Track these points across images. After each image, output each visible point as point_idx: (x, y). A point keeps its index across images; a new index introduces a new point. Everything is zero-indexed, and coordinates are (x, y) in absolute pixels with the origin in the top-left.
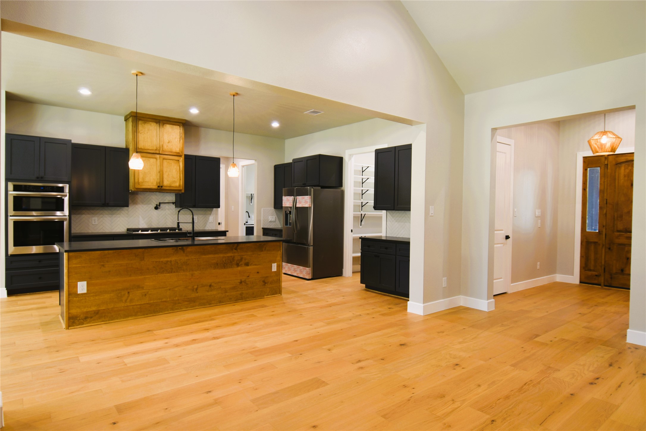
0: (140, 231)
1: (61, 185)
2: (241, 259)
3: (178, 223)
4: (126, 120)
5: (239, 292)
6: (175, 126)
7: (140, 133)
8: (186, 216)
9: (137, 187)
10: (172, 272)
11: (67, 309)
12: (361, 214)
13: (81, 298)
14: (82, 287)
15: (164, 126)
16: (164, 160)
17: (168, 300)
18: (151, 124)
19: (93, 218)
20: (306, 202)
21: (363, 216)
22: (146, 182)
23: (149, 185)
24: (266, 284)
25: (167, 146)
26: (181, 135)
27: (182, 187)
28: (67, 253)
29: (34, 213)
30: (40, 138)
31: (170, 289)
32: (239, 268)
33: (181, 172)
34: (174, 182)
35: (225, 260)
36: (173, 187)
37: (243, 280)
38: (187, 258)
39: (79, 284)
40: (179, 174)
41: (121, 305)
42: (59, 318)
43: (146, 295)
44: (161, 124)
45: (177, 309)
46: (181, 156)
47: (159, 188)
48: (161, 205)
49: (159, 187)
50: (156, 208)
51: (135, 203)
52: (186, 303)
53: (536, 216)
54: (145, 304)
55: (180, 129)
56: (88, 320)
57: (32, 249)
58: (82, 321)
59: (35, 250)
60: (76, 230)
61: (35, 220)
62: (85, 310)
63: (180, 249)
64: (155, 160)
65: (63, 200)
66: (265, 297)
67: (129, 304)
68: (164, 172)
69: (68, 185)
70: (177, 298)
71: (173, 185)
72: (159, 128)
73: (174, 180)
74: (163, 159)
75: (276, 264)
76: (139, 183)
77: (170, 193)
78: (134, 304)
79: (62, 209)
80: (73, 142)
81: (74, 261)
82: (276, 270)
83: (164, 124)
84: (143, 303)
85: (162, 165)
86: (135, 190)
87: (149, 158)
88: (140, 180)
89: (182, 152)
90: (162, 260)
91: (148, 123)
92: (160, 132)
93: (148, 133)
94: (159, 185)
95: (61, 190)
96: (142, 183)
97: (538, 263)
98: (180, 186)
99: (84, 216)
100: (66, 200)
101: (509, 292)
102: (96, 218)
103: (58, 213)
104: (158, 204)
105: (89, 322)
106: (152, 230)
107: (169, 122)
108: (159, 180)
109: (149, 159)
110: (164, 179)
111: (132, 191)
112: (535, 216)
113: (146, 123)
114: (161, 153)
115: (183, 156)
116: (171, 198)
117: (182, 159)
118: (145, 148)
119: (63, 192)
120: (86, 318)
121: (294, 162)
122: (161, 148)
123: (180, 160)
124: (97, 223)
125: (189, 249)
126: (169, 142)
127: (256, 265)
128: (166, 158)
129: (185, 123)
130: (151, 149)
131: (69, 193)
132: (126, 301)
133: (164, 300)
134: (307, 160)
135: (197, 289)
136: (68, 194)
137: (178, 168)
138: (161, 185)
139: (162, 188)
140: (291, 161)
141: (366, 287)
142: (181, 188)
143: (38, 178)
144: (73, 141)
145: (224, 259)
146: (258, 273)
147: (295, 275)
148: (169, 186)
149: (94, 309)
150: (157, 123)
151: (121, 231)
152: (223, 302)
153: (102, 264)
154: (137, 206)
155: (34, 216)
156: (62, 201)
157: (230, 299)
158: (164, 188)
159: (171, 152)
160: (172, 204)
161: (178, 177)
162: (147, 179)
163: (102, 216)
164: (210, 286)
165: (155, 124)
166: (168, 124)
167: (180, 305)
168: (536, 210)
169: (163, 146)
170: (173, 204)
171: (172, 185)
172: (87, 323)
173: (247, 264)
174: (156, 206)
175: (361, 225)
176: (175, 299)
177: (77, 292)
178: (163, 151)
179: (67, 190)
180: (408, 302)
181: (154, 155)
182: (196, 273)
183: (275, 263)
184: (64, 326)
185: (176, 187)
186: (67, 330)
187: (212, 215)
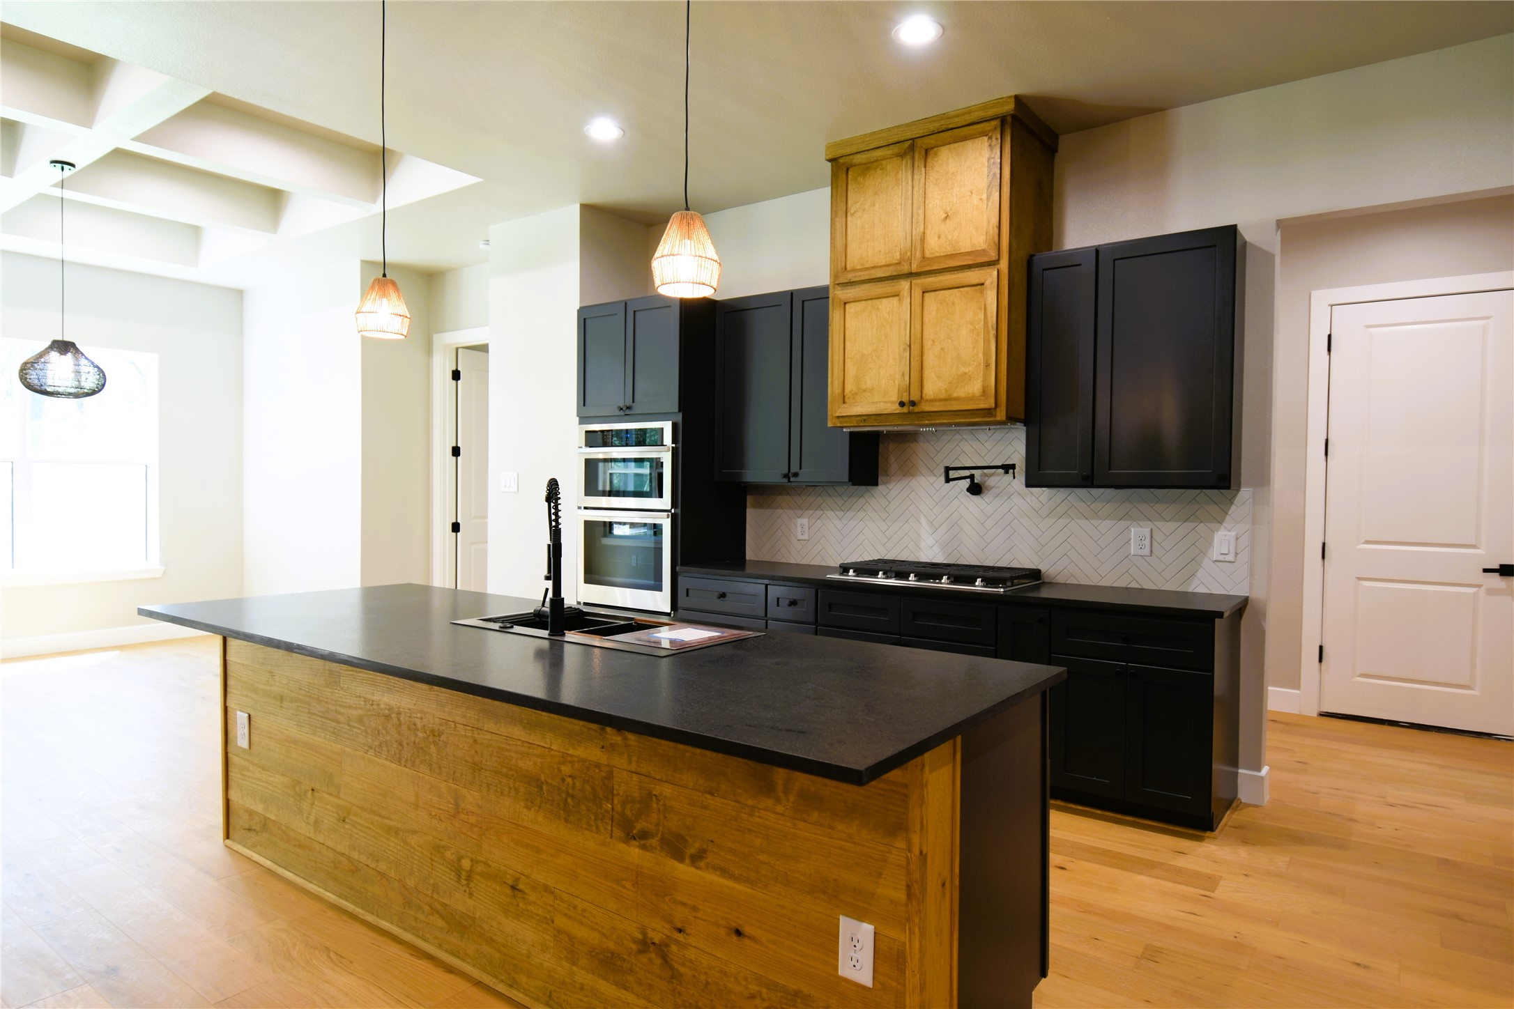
1: (659, 424)
6: (969, 144)
7: (852, 215)
8: (1096, 522)
9: (837, 414)
15: (929, 158)
16: (926, 295)
18: (882, 169)
22: (865, 391)
25: (940, 237)
26: (994, 170)
27: (992, 398)
30: (626, 304)
33: (992, 334)
34: (965, 377)
36: (958, 399)
40: (981, 345)
46: (993, 264)
47: (905, 410)
49: (906, 405)
50: (976, 489)
51: (908, 470)
55: (990, 147)
56: (253, 837)
64: (896, 301)
65: (662, 465)
67: (312, 834)
68: (928, 345)
69: (670, 424)
71: (961, 392)
72: (911, 171)
74: (925, 291)
76: (844, 397)
83: (927, 150)
85: (918, 318)
87: (875, 300)
89: (998, 248)
91: (877, 170)
92: (913, 188)
93: (874, 203)
94: (907, 399)
96: (855, 395)
98: (984, 391)
99: (779, 511)
100: (667, 465)
102: (805, 521)
105: (254, 847)
107: (947, 135)
108: (909, 380)
109: (877, 303)
110: (928, 373)
114: (915, 269)
115: (1000, 263)
117: (995, 274)
118: (865, 267)
119: (662, 443)
122: (916, 250)
123: (988, 283)
126: (946, 219)
128: (935, 286)
129: (1011, 114)
130: (882, 262)
132: (308, 818)
136: (670, 450)
138: (914, 400)
139: (916, 409)
142: (989, 401)
143: (621, 409)
148: (940, 400)
150: (900, 155)
153: (269, 668)
158: (924, 408)
159: (956, 256)
161: (981, 356)
163: (819, 512)
165: (898, 160)
166: (944, 143)
169: (923, 241)
170: (1008, 472)
171: (955, 395)
172: (251, 849)
178: (923, 259)
179: (669, 437)
181: (894, 282)
185: (970, 399)
187: (1228, 522)
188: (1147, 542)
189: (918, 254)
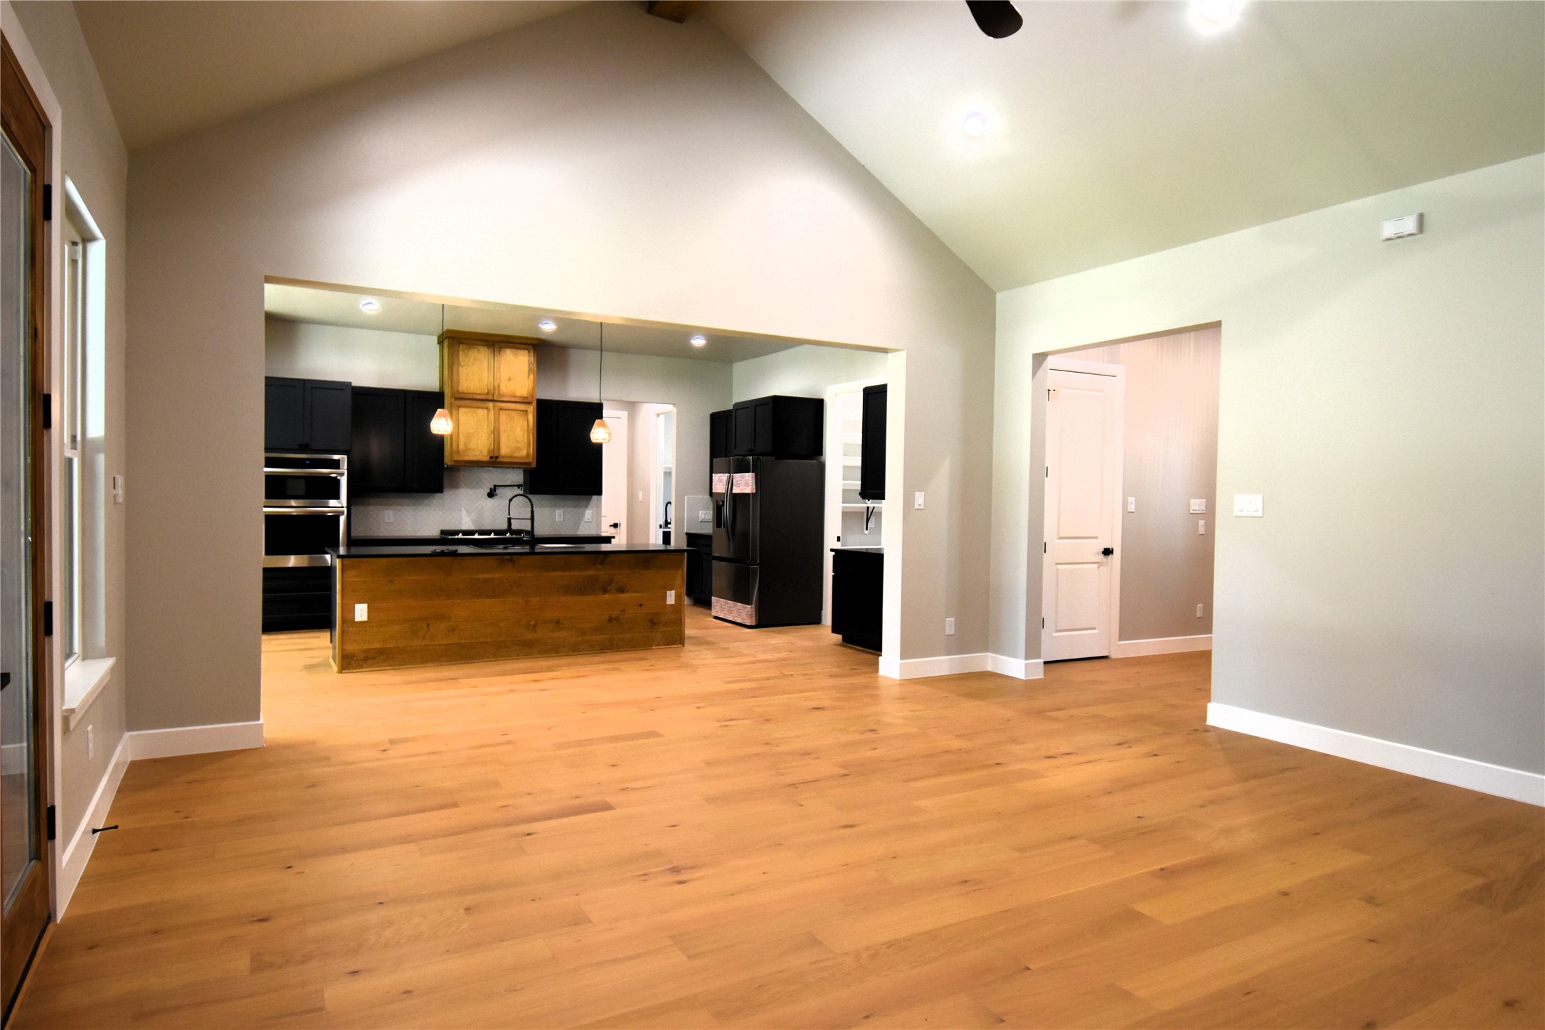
0: (461, 534)
1: (336, 457)
2: (611, 581)
3: (509, 520)
4: (440, 342)
5: (608, 637)
6: (520, 352)
7: (462, 366)
9: (455, 459)
10: (494, 597)
11: (340, 643)
12: (868, 507)
13: (360, 629)
14: (361, 612)
15: (502, 353)
16: (501, 411)
17: (489, 640)
18: (479, 350)
19: (387, 512)
20: (747, 485)
21: (870, 511)
22: (470, 449)
23: (475, 456)
24: (656, 626)
25: (506, 387)
26: (531, 366)
27: (532, 459)
28: (340, 560)
29: (293, 503)
30: (304, 381)
31: (491, 624)
32: (607, 596)
33: (531, 432)
34: (518, 449)
35: (583, 581)
36: (516, 457)
37: (613, 616)
38: (519, 575)
39: (358, 607)
40: (526, 435)
41: (417, 643)
42: (328, 661)
43: (454, 630)
44: (496, 350)
45: (502, 656)
46: (530, 403)
47: (492, 460)
48: (498, 491)
49: (491, 458)
50: (491, 494)
51: (455, 485)
52: (518, 647)
53: (1192, 512)
54: (452, 644)
55: (529, 355)
56: (370, 662)
57: (289, 560)
58: (361, 662)
59: (292, 561)
60: (357, 532)
61: (294, 514)
62: (365, 646)
63: (507, 560)
64: (486, 411)
65: (339, 480)
66: (654, 647)
67: (428, 643)
68: (502, 433)
69: (346, 457)
70: (502, 639)
71: (516, 455)
72: (492, 356)
73: (518, 445)
74: (500, 409)
75: (674, 591)
76: (458, 451)
77: (513, 468)
78: (436, 643)
79: (337, 497)
80: (353, 384)
81: (350, 573)
82: (673, 602)
83: (500, 349)
84: (450, 642)
85: (497, 420)
86: (453, 463)
87: (477, 408)
88: (461, 447)
89: (532, 397)
90: (479, 576)
91: (474, 348)
92: (494, 363)
93: (474, 365)
94: (492, 455)
95: (336, 464)
96: (465, 451)
97: (1200, 606)
98: (528, 455)
99: (371, 507)
100: (344, 482)
101: (1114, 655)
102: (390, 512)
103: (333, 503)
104: (492, 487)
105: (371, 666)
106: (481, 533)
107: (510, 345)
108: (492, 446)
109: (476, 410)
110: (501, 444)
111: (447, 465)
112: (1189, 510)
113: (470, 348)
114: (495, 398)
115: (535, 403)
116: (517, 477)
117: (532, 409)
118: (469, 392)
119: (339, 468)
120: (366, 659)
121: (736, 410)
122: (496, 390)
123: (529, 411)
124: (391, 520)
125: (523, 561)
126: (510, 379)
127: (636, 592)
128: (504, 408)
129: (537, 345)
130: (479, 392)
131: (348, 469)
132: (424, 637)
133: (482, 640)
134: (755, 406)
135: (535, 626)
136: (346, 472)
137: (526, 423)
138: (495, 455)
139: (498, 460)
140: (731, 407)
141: (844, 640)
142: (530, 460)
143: (301, 445)
144: (355, 384)
145: (581, 580)
146: (641, 605)
147: (730, 619)
148: (509, 457)
149: (377, 645)
150: (488, 346)
151: (431, 534)
152: (579, 651)
153: (390, 578)
154: (457, 491)
155: (292, 508)
156: (336, 483)
157: (592, 646)
158: (500, 459)
159: (514, 397)
160: (517, 487)
161: (526, 440)
162: (472, 445)
163: (399, 507)
164: (558, 622)
165: (486, 349)
166: (509, 348)
167: (508, 650)
168: (1192, 501)
169: (499, 386)
170: (519, 488)
172: (368, 667)
173: (621, 590)
174: (489, 491)
175: (867, 529)
176: (499, 640)
177: (354, 618)
178: (499, 395)
179: (344, 465)
180: (880, 658)
181: (485, 402)
182: (535, 600)
183: (672, 590)
184: (335, 668)
185: (522, 458)
186: (341, 675)
187: (589, 508)
188: (562, 516)
189: (497, 392)
